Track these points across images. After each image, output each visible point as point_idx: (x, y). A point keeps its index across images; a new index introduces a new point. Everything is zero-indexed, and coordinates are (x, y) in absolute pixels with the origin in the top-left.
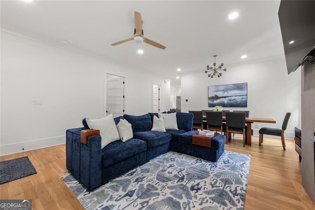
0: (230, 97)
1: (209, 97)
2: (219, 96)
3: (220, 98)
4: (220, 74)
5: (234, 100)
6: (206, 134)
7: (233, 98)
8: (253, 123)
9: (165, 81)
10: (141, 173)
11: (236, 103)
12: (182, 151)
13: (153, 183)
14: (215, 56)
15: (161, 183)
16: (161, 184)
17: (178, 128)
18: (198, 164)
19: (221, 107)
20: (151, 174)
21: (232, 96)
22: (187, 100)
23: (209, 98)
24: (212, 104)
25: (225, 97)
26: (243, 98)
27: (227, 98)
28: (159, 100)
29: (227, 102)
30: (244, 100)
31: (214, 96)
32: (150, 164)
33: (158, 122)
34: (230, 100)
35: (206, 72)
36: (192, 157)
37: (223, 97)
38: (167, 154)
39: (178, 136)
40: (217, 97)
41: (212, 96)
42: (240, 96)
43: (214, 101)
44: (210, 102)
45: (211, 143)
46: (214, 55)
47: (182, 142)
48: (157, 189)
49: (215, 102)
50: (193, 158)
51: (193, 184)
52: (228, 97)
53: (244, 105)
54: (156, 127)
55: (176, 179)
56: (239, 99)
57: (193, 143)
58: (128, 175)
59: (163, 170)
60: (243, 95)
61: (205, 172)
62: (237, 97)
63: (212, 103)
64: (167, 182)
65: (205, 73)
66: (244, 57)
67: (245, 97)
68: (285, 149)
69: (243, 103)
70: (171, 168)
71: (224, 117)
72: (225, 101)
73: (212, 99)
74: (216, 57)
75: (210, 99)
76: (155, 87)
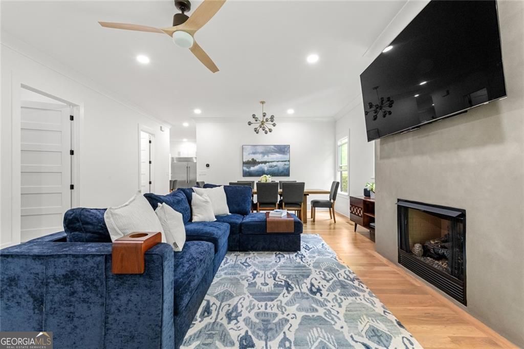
0: (272, 162)
1: (244, 161)
2: (257, 161)
3: (259, 163)
4: (269, 129)
5: (276, 167)
6: (281, 215)
7: (274, 164)
8: (308, 195)
9: (161, 127)
10: (222, 302)
11: (278, 170)
12: (250, 247)
13: (259, 309)
14: (263, 103)
15: (269, 303)
16: (272, 306)
17: (230, 212)
18: (282, 259)
19: (269, 176)
20: (240, 297)
21: (274, 162)
22: (208, 166)
23: (244, 163)
24: (248, 172)
25: (265, 162)
26: (285, 165)
27: (267, 164)
28: (150, 162)
29: (268, 170)
30: (287, 167)
31: (250, 160)
32: (219, 284)
33: (204, 204)
34: (271, 167)
35: (250, 124)
36: (266, 252)
37: (262, 163)
38: (227, 259)
39: (241, 224)
40: (254, 163)
41: (248, 161)
42: (282, 161)
43: (250, 168)
44: (245, 168)
45: (293, 227)
46: (261, 101)
47: (250, 232)
48: (276, 315)
49: (252, 169)
50: (269, 254)
51: (307, 287)
52: (269, 162)
53: (286, 173)
54: (202, 215)
55: (283, 290)
56: (281, 165)
57: (268, 232)
58: (202, 316)
59: (252, 285)
60: (285, 160)
61: (299, 267)
62: (279, 162)
63: (247, 170)
64: (276, 298)
65: (248, 125)
66: (291, 112)
67: (287, 163)
68: (335, 222)
69: (285, 171)
70: (259, 277)
71: (280, 190)
72: (265, 167)
73: (247, 165)
74: (264, 105)
75: (244, 165)
76: (144, 137)
